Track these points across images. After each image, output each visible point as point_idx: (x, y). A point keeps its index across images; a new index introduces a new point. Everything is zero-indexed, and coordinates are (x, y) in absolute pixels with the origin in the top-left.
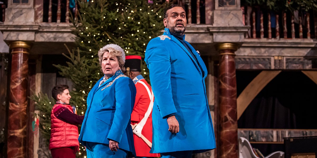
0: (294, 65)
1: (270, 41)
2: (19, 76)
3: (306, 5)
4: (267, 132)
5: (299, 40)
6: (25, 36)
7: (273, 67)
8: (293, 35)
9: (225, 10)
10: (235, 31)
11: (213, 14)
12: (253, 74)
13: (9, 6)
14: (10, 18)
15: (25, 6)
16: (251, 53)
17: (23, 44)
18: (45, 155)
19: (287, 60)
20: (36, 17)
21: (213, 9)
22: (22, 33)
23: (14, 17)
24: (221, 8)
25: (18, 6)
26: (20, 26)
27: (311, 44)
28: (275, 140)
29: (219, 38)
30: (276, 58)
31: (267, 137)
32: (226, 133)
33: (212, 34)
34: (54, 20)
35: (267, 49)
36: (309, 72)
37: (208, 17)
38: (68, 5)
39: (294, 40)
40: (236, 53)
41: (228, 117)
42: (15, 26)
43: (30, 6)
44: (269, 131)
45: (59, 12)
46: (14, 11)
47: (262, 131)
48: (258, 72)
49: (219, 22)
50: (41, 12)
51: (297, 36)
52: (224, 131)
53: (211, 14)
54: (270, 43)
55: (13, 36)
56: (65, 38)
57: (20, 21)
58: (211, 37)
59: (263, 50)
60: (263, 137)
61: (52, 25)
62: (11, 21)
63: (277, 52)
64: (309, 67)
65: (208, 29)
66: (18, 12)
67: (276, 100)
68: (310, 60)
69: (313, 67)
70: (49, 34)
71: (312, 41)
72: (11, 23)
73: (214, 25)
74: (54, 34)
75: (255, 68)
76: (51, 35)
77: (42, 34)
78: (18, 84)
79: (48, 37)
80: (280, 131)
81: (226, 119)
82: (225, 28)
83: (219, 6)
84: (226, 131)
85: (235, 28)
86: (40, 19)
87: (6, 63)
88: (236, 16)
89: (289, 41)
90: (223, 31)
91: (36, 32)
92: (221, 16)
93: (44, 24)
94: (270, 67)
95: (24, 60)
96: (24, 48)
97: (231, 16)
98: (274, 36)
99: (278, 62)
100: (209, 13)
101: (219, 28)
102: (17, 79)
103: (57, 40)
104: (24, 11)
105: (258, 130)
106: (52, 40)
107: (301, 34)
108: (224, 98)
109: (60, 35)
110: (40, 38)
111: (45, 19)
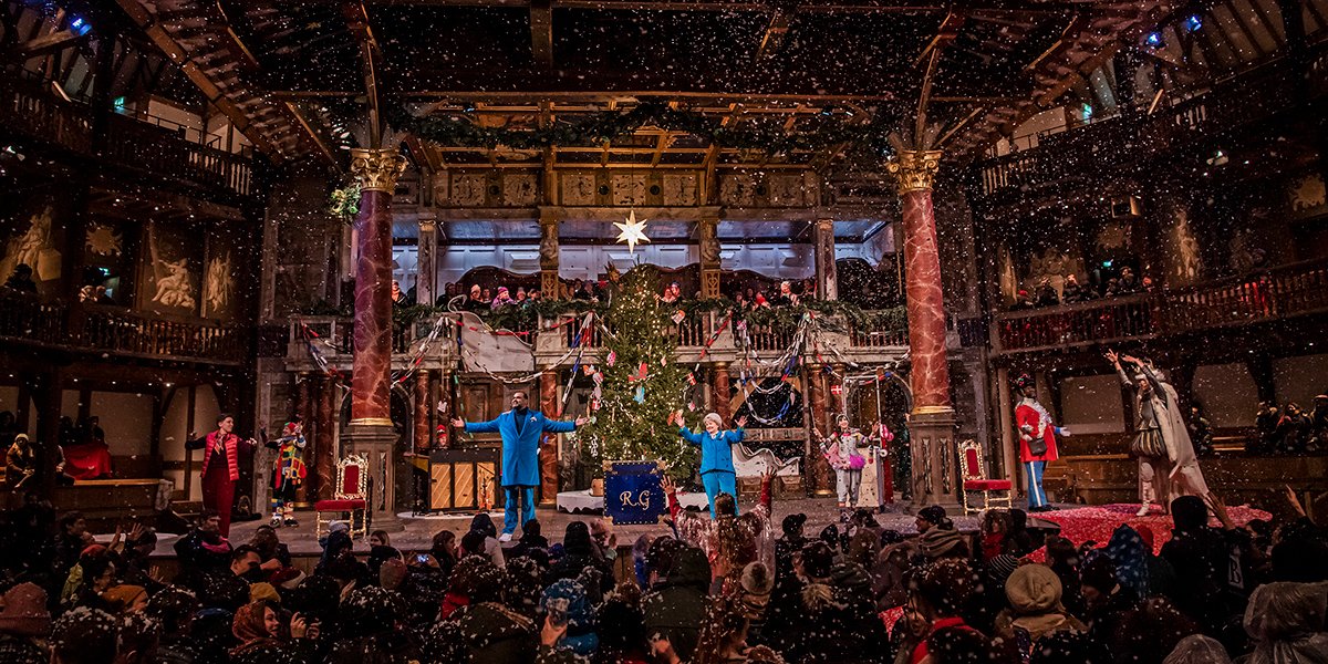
4: (754, 431)
6: (555, 360)
9: (719, 334)
11: (710, 337)
13: (540, 333)
14: (541, 344)
15: (553, 334)
17: (552, 367)
20: (562, 343)
21: (710, 332)
22: (552, 358)
23: (544, 343)
24: (716, 332)
25: (547, 334)
26: (550, 352)
28: (761, 438)
33: (709, 355)
34: (577, 345)
37: (705, 341)
42: (546, 352)
43: (557, 334)
46: (544, 338)
49: (715, 345)
50: (566, 339)
53: (708, 337)
55: (543, 360)
57: (549, 348)
61: (576, 349)
62: (542, 346)
65: (707, 350)
66: (547, 338)
72: (542, 349)
73: (711, 347)
77: (568, 358)
78: (550, 401)
79: (572, 360)
80: (766, 430)
83: (715, 330)
85: (728, 350)
86: (565, 346)
88: (729, 338)
92: (716, 339)
93: (569, 349)
96: (553, 371)
97: (724, 338)
100: (706, 336)
101: (715, 350)
102: (549, 397)
104: (552, 338)
110: (566, 361)
111: (569, 345)
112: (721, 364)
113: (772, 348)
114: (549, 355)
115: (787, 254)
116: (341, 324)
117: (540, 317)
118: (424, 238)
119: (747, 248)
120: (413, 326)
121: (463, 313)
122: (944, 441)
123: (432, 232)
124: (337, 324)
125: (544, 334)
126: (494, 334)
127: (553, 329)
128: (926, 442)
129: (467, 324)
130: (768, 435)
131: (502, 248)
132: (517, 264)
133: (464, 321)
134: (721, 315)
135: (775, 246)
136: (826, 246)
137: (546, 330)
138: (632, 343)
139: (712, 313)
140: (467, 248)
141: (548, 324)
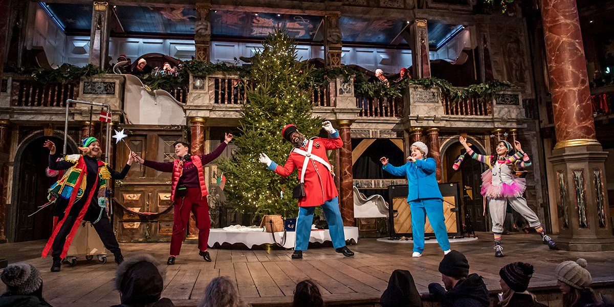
0: (385, 135)
1: (369, 118)
2: (198, 142)
3: (394, 94)
4: (368, 181)
5: (388, 118)
6: (202, 114)
7: (371, 137)
8: (384, 114)
9: (344, 97)
10: (352, 111)
11: (336, 99)
12: (359, 140)
13: (190, 91)
14: (191, 100)
15: (202, 92)
16: (357, 126)
17: (200, 120)
18: (214, 199)
19: (380, 131)
20: (210, 99)
21: (336, 95)
22: (201, 111)
23: (194, 100)
24: (341, 95)
25: (197, 91)
26: (199, 106)
27: (397, 121)
28: (373, 187)
29: (340, 116)
30: (373, 130)
31: (368, 185)
32: (346, 183)
33: (335, 113)
34: (223, 102)
35: (367, 124)
36: (395, 140)
37: (332, 102)
38: (232, 91)
39: (385, 118)
40: (351, 127)
41: (347, 172)
42: (195, 106)
43: (205, 92)
44: (370, 180)
45: (226, 96)
46: (194, 95)
47: (364, 180)
48: (361, 139)
49: (340, 105)
50: (213, 96)
51: (387, 115)
52: (344, 182)
53: (334, 99)
54: (369, 120)
55: (193, 114)
56: (231, 115)
57: (198, 102)
58: (334, 115)
59: (364, 124)
60: (365, 185)
61: (222, 105)
62: (192, 102)
63: (374, 126)
64: (395, 136)
65: (333, 109)
66: (197, 96)
67: (370, 158)
68: (395, 131)
69: (397, 137)
70: (219, 112)
71: (396, 119)
72: (192, 104)
73: (337, 107)
74: (223, 112)
75: (359, 137)
76: (222, 113)
77: (215, 112)
78: (197, 149)
79: (219, 114)
80: (376, 180)
81: (346, 174)
82: (345, 109)
83: (340, 94)
84: (346, 181)
85: (352, 109)
86: (213, 102)
87: (185, 133)
88: (351, 101)
89: (382, 118)
90: (343, 111)
91: (211, 110)
92: (341, 101)
93: (216, 105)
94: (369, 137)
95: (201, 131)
96: (201, 123)
97: (348, 101)
98: (371, 115)
99: (374, 133)
100: (332, 98)
101: (341, 109)
102: (197, 145)
103: (226, 117)
104: (201, 95)
105: (362, 180)
106: (222, 117)
107: (389, 114)
108: (344, 158)
109: (228, 113)
110: (213, 115)
111: (216, 102)
112: (345, 122)
113: (381, 115)
114: (198, 108)
115: (383, 56)
116: (17, 81)
117: (191, 77)
118: (97, 15)
119: (354, 50)
120: (81, 84)
121: (126, 75)
122: (597, 174)
123: (104, 11)
124: (13, 80)
125: (194, 91)
126: (152, 94)
127: (202, 88)
128: (578, 174)
129: (129, 86)
130: (379, 184)
131: (169, 41)
132: (180, 53)
133: (128, 82)
134: (345, 82)
135: (375, 50)
136: (422, 40)
137: (195, 88)
138: (272, 94)
139: (338, 79)
140: (141, 41)
141: (198, 83)
